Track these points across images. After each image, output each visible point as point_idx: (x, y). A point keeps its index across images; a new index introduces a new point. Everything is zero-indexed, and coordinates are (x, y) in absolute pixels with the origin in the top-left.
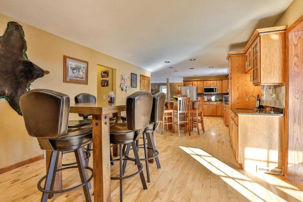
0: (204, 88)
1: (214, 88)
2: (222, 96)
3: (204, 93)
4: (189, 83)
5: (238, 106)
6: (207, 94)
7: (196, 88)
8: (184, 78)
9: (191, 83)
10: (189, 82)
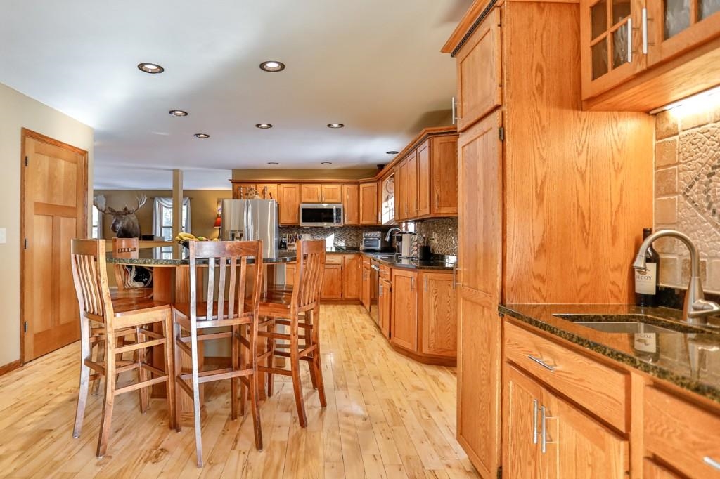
0: (303, 206)
1: (334, 208)
2: (357, 236)
3: (302, 224)
4: (251, 189)
5: (539, 291)
6: (311, 228)
7: (275, 205)
8: (235, 171)
9: (259, 191)
10: (253, 186)
